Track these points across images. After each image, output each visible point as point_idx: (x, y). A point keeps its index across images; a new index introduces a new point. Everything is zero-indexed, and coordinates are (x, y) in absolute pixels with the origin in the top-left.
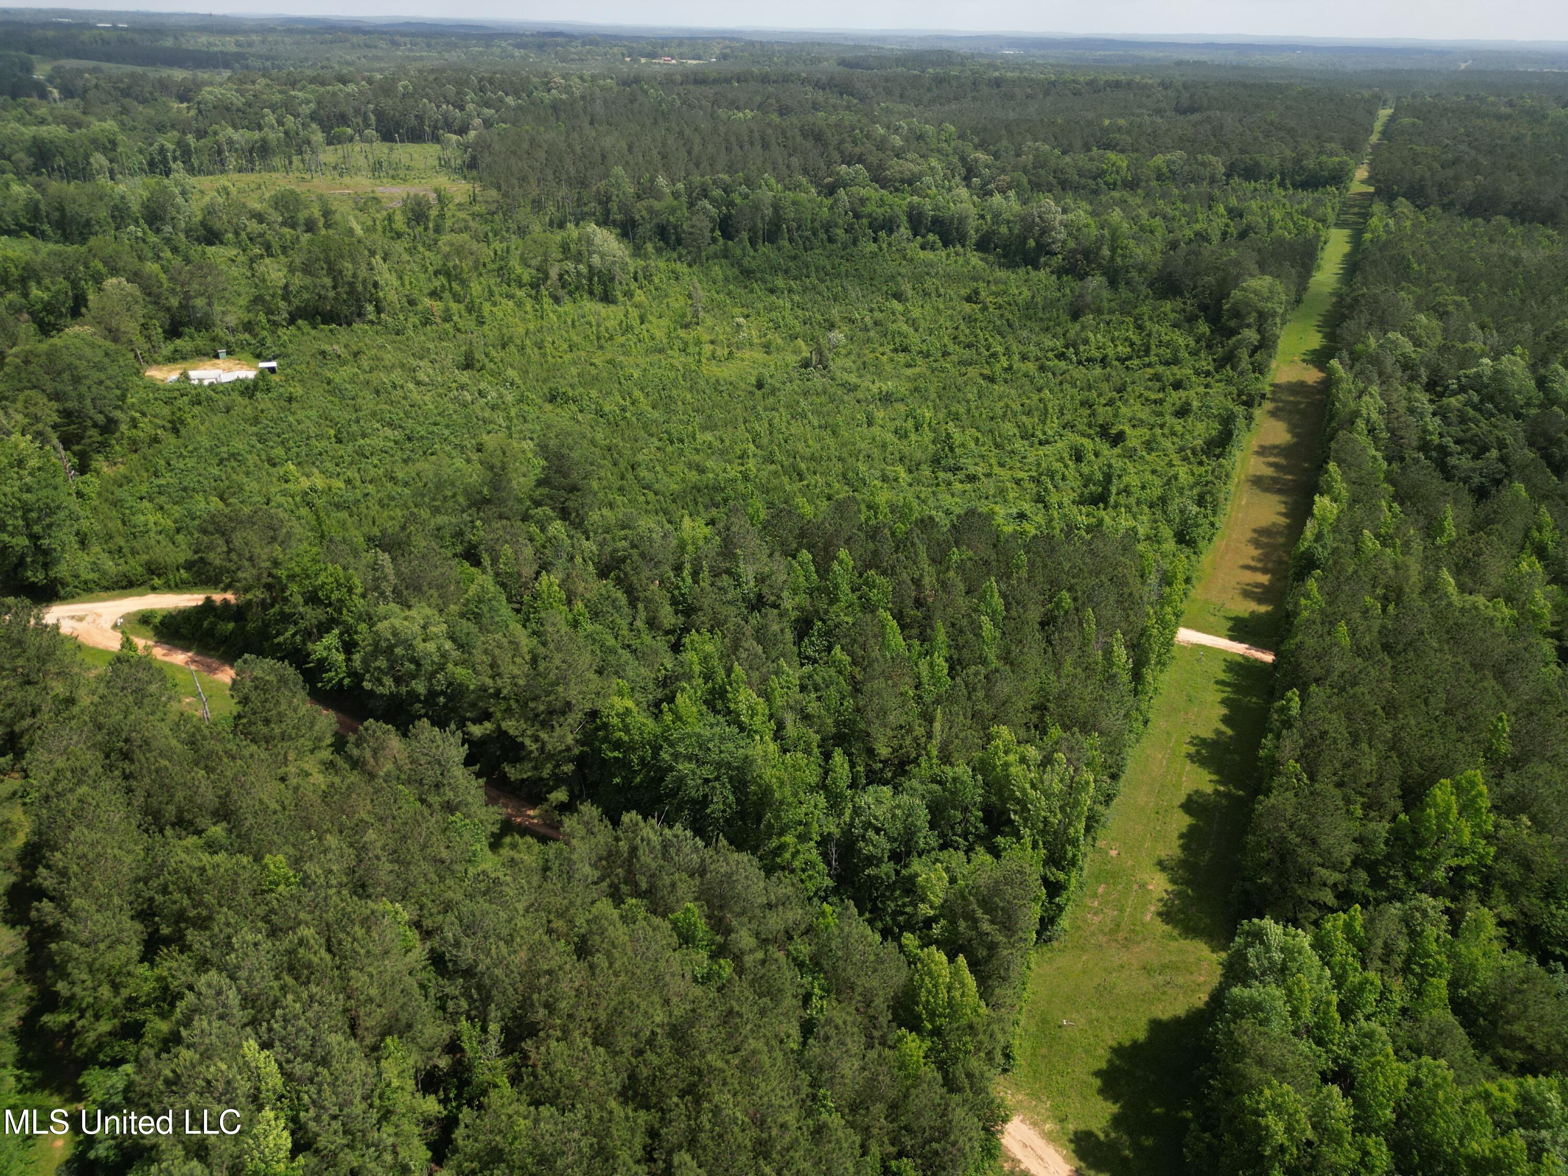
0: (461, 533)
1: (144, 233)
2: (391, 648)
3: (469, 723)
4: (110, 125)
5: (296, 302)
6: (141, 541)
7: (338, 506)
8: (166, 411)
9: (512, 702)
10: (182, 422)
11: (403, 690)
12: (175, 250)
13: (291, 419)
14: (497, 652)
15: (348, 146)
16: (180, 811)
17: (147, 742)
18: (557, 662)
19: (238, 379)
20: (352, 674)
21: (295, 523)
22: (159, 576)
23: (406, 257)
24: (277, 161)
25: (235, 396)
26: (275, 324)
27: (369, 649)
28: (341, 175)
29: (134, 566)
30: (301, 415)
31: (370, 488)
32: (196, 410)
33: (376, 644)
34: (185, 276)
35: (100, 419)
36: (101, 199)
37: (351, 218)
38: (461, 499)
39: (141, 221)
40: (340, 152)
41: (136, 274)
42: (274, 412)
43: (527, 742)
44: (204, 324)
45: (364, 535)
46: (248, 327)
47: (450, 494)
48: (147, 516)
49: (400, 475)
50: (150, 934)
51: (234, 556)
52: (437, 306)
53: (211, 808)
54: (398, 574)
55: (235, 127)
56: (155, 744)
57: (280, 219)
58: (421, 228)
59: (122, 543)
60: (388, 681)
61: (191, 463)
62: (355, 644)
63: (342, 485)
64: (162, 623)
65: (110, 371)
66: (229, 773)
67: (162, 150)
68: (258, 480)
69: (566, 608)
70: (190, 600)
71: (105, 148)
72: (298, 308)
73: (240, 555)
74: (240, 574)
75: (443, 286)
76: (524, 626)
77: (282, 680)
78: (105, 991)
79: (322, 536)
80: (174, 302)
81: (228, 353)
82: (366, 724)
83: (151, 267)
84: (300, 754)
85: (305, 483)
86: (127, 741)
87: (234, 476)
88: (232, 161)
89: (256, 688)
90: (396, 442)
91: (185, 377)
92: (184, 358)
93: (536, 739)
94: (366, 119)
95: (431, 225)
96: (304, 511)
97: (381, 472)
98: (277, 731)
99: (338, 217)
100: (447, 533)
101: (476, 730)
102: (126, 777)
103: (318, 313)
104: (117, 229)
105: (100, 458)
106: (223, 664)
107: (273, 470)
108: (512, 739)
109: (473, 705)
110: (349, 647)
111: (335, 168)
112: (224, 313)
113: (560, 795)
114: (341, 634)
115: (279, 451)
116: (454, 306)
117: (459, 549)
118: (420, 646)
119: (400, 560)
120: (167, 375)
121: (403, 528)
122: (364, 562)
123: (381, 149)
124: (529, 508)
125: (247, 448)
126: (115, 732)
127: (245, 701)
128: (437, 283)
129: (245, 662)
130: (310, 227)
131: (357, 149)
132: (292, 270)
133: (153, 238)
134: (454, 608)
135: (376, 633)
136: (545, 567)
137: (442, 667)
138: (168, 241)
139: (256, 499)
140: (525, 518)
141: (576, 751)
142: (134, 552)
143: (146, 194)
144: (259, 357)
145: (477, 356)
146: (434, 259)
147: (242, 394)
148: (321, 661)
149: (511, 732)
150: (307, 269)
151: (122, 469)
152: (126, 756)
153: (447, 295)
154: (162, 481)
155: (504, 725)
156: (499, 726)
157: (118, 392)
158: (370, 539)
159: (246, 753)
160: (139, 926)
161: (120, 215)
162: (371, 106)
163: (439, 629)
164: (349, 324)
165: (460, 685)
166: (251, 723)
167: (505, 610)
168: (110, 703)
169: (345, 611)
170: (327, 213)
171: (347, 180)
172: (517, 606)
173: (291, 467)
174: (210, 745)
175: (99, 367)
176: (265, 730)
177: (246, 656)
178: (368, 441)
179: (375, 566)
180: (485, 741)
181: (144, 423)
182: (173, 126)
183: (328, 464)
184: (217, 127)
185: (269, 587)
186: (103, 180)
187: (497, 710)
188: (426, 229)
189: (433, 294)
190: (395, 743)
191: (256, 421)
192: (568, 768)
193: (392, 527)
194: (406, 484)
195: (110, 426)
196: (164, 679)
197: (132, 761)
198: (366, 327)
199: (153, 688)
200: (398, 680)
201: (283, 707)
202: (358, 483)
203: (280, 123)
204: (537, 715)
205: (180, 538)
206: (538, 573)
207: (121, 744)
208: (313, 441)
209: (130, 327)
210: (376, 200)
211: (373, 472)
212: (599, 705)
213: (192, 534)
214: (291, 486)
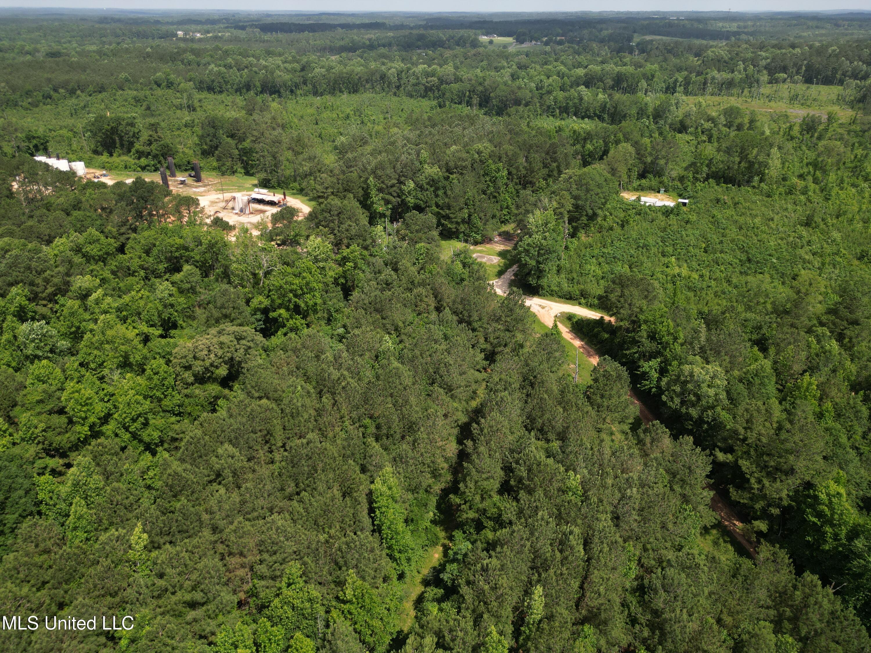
0: (760, 328)
1: (650, 123)
2: (686, 382)
3: (717, 450)
4: (656, 66)
5: (714, 169)
6: (584, 278)
7: (689, 288)
8: (622, 215)
9: (752, 450)
10: (628, 222)
11: (684, 410)
12: (661, 134)
13: (683, 233)
14: (755, 414)
15: (781, 85)
16: (543, 424)
17: (543, 382)
18: (797, 438)
19: (664, 206)
20: (659, 387)
21: (661, 291)
22: (585, 298)
23: (792, 151)
24: (735, 91)
25: (659, 214)
26: (697, 179)
27: (673, 377)
28: (770, 101)
29: (576, 290)
30: (690, 232)
31: (713, 283)
32: (637, 217)
33: (679, 376)
34: (659, 147)
35: (590, 212)
36: (636, 104)
37: (766, 126)
38: (769, 306)
39: (651, 117)
40: (775, 88)
41: (636, 143)
42: (675, 227)
43: (753, 480)
44: (659, 174)
45: (698, 309)
46: (681, 179)
47: (762, 301)
48: (592, 267)
49: (734, 280)
50: (505, 481)
51: (622, 300)
52: (801, 184)
53: (558, 430)
54: (708, 340)
55: (719, 71)
56: (546, 384)
57: (725, 123)
58: (808, 136)
59: (575, 277)
60: (677, 400)
61: (623, 244)
62: (667, 371)
63: (697, 277)
64: (576, 322)
65: (604, 190)
66: (572, 417)
67: (676, 81)
68: (652, 262)
69: (816, 403)
70: (593, 315)
71: (648, 78)
72: (713, 172)
73: (625, 301)
74: (622, 311)
75: (809, 173)
76: (780, 403)
77: (619, 377)
78: (478, 498)
79: (673, 303)
80: (649, 159)
81: (665, 191)
82: (655, 422)
83: (646, 141)
84: (613, 421)
85: (677, 270)
86: (535, 377)
87: (641, 257)
88: (710, 89)
89: (604, 376)
90: (741, 261)
91: (639, 199)
92: (642, 190)
93: (759, 481)
94: (800, 68)
95: (816, 135)
96: (670, 286)
97: (723, 275)
98: (605, 404)
99: (758, 124)
100: (750, 324)
101: (721, 456)
102: (527, 395)
103: (723, 177)
104: (637, 119)
105: (583, 231)
106: (596, 354)
107: (662, 259)
108: (743, 474)
109: (725, 439)
110: (663, 371)
111: (768, 97)
112: (672, 169)
113: (762, 526)
114: (661, 362)
115: (670, 249)
116: (812, 186)
117: (754, 337)
118: (704, 388)
119: (713, 332)
120: (629, 196)
121: (723, 313)
122: (691, 325)
123: (801, 88)
124: (814, 325)
125: (654, 243)
126: (532, 370)
127: (596, 380)
128: (805, 170)
129: (604, 359)
130: (739, 128)
131: (786, 86)
132: (718, 150)
133: (653, 126)
134: (736, 373)
135: (681, 370)
136: (812, 369)
137: (713, 407)
138: (659, 128)
139: (647, 272)
140: (809, 331)
141: (785, 503)
142: (578, 283)
143: (658, 103)
144: (680, 196)
145: (816, 219)
146: (811, 155)
147: (663, 214)
148: (645, 373)
149: (744, 469)
150: (728, 151)
151: (590, 239)
152: (532, 385)
153: (810, 178)
154: (605, 250)
155: (740, 462)
156: (737, 461)
157: (603, 201)
158: (700, 313)
159: (585, 410)
160: (502, 473)
161: (641, 113)
162: (805, 62)
163: (721, 382)
164: (739, 186)
165: (721, 423)
166: (594, 393)
167: (771, 388)
168: (536, 355)
169: (668, 350)
170: (752, 121)
171: (772, 104)
172: (780, 387)
173: (673, 259)
174: (570, 396)
175: (599, 186)
176: (599, 400)
177: (607, 356)
178: (722, 255)
179: (696, 331)
180: (723, 465)
181: (609, 220)
182: (686, 70)
183: (694, 263)
184: (708, 70)
185: (634, 322)
186: (640, 94)
187: (739, 449)
188: (811, 137)
189: (801, 176)
190: (667, 441)
191: (664, 230)
192: (775, 511)
193: (716, 310)
194: (736, 287)
195: (593, 217)
196: (563, 351)
197: (533, 388)
198: (749, 189)
199: (557, 354)
200: (683, 403)
201: (613, 392)
202: (707, 279)
203: (745, 70)
204: (766, 467)
205: (602, 282)
206: (805, 371)
207: (531, 378)
208: (691, 248)
209: (622, 170)
210: (787, 116)
211: (718, 274)
212: (816, 481)
213: (608, 281)
214: (668, 270)
